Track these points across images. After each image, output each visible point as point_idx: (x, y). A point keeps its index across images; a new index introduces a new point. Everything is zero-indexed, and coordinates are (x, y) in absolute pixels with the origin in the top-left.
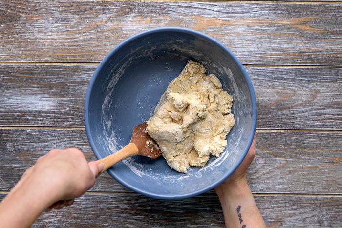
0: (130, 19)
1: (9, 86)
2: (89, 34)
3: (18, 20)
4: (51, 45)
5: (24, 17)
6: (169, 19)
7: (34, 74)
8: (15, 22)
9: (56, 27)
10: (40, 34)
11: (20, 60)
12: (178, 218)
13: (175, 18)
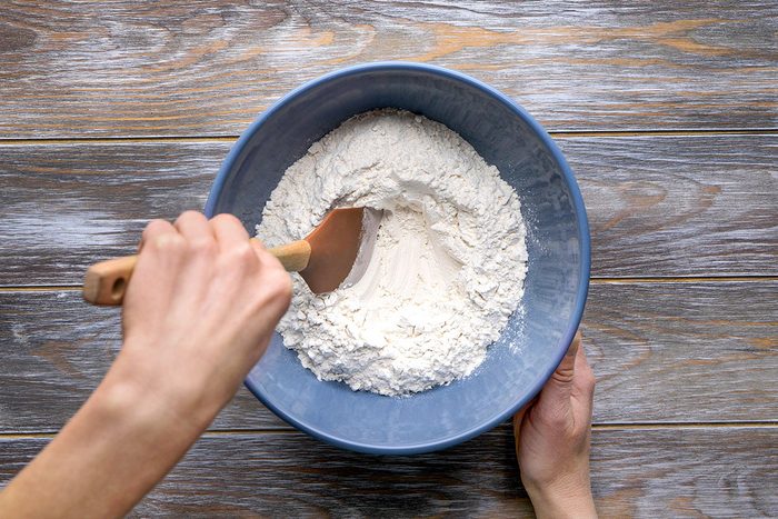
0: (284, 35)
1: (15, 194)
2: (193, 71)
3: (30, 45)
4: (107, 99)
5: (44, 36)
6: (374, 33)
7: (71, 166)
8: (25, 49)
9: (119, 58)
10: (82, 74)
11: (37, 134)
12: (407, 485)
13: (388, 30)
